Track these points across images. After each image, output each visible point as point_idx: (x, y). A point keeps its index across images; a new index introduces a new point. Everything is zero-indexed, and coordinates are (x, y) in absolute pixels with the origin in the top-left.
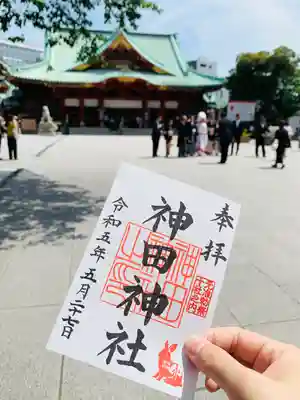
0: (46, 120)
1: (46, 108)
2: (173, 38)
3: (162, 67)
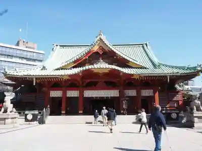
2: (145, 46)
3: (135, 62)
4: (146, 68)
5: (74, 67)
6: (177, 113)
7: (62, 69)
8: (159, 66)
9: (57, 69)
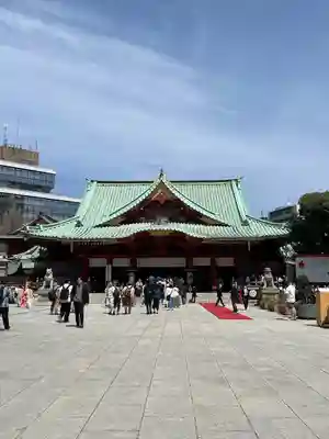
0: (48, 286)
1: (49, 270)
2: (234, 183)
3: (212, 217)
4: (226, 225)
5: (122, 223)
7: (108, 226)
8: (246, 221)
9: (100, 226)
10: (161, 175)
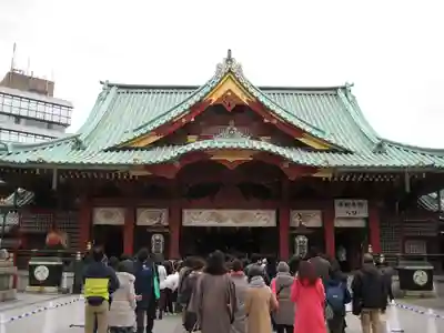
3: (322, 135)
4: (347, 152)
6: (429, 272)
7: (124, 149)
8: (380, 146)
9: (111, 149)
10: (229, 60)
